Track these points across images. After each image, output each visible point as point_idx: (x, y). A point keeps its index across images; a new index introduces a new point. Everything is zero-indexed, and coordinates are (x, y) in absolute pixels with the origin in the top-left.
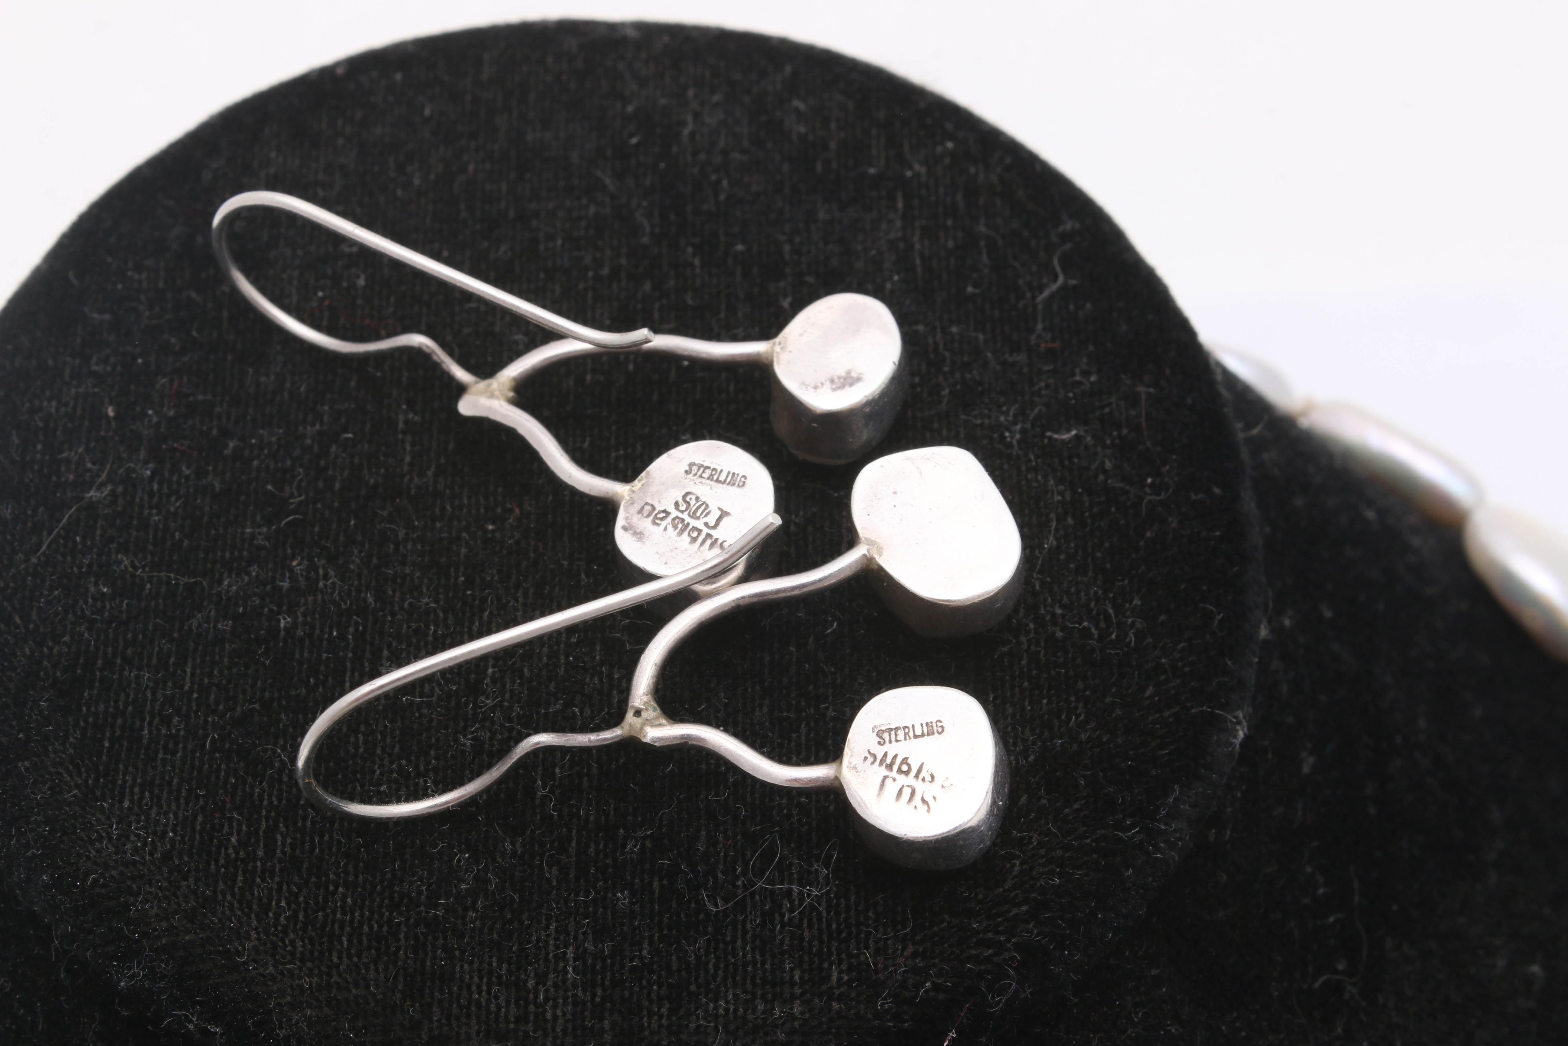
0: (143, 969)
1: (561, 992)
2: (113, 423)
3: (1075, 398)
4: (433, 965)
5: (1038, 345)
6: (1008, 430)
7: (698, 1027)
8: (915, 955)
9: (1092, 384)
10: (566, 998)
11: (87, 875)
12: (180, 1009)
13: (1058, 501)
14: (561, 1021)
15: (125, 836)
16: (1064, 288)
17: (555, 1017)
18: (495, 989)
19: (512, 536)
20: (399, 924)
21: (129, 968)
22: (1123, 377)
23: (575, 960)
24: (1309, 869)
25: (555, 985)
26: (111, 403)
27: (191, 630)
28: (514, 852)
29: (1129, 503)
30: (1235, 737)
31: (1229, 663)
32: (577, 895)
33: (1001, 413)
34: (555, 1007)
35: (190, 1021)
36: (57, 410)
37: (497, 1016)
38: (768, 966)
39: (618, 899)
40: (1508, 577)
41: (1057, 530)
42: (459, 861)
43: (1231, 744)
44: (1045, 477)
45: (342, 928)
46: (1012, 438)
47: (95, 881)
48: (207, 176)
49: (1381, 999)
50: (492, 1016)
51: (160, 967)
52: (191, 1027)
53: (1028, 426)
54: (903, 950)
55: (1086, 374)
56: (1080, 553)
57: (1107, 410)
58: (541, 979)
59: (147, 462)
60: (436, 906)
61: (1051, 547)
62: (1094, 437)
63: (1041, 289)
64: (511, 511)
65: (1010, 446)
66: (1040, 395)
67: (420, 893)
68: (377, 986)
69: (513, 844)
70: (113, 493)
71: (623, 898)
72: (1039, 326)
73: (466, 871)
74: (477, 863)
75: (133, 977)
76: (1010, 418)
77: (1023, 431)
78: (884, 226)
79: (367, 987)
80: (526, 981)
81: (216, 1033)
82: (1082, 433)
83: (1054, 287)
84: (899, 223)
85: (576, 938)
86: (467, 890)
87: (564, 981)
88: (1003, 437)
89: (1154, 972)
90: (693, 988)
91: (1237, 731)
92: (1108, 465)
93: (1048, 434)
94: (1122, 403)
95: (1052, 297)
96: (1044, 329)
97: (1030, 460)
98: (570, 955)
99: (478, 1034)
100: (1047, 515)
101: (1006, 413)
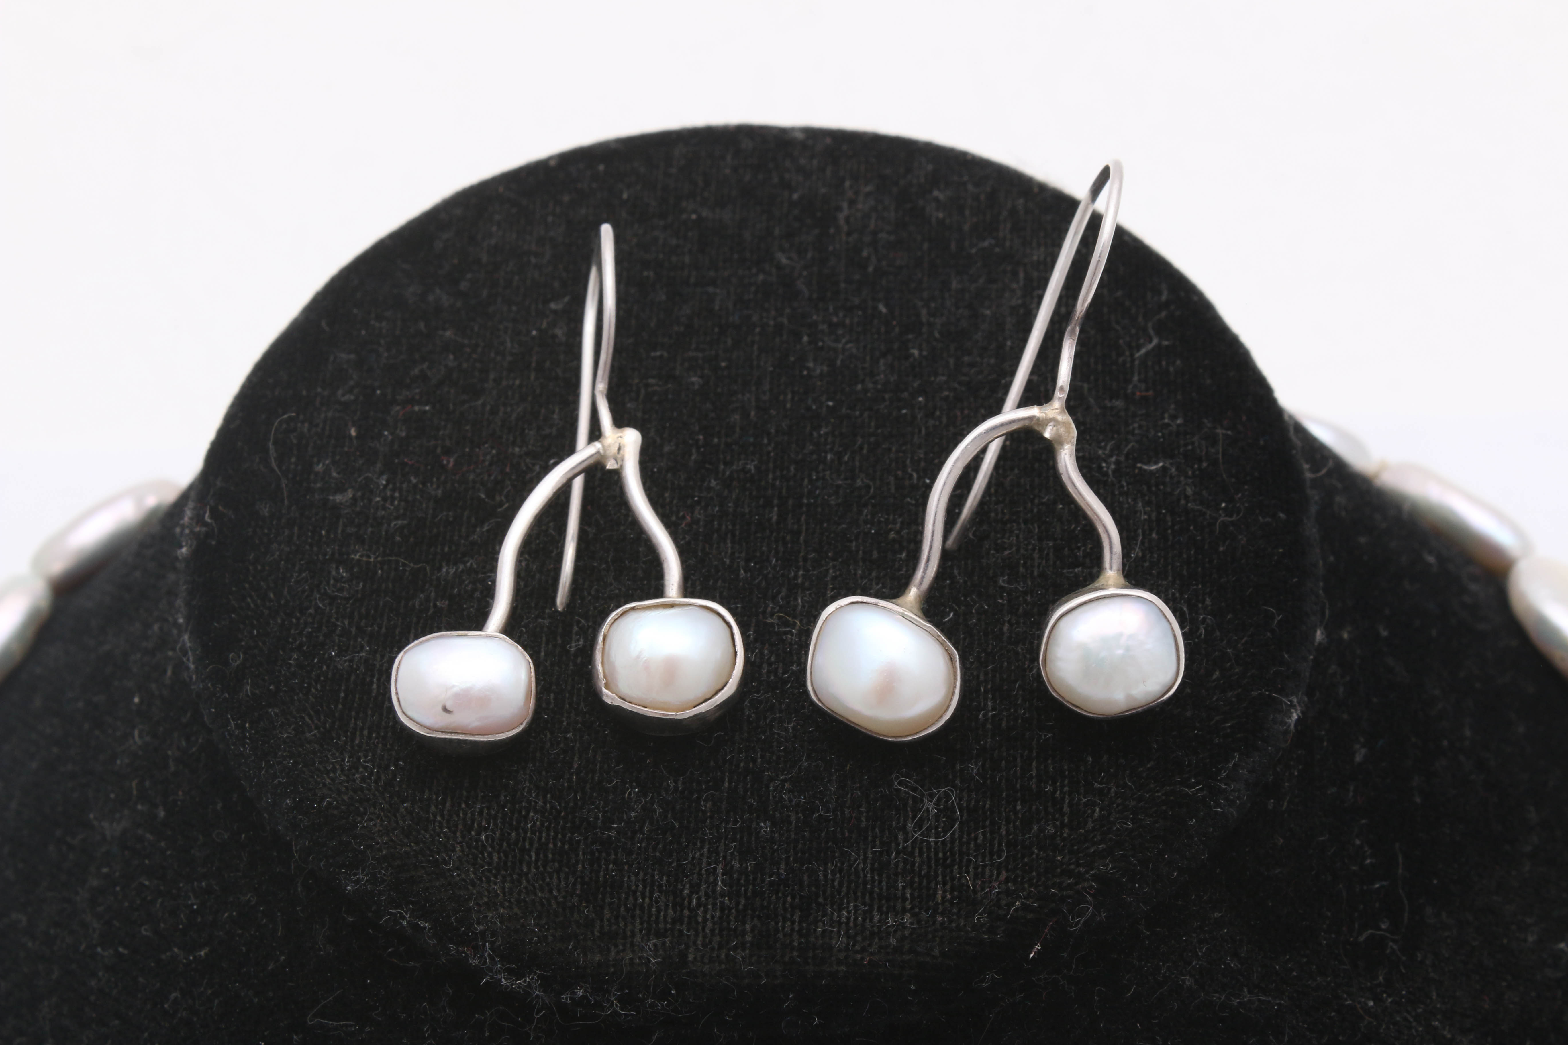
0: (366, 875)
1: (710, 900)
2: (355, 441)
3: (1163, 436)
4: (604, 877)
5: (1133, 394)
6: (1105, 461)
7: (824, 931)
8: (1007, 880)
9: (1178, 425)
10: (714, 905)
11: (323, 798)
12: (396, 908)
13: (1145, 520)
14: (709, 924)
15: (355, 767)
16: (1159, 347)
17: (705, 920)
18: (656, 895)
19: (684, 538)
20: (579, 842)
21: (355, 875)
22: (1205, 421)
23: (723, 874)
24: (1358, 842)
25: (706, 894)
26: (354, 425)
27: (414, 606)
28: (676, 788)
29: (1205, 523)
30: (1290, 717)
31: (1286, 656)
32: (728, 823)
33: (1100, 448)
34: (706, 912)
35: (404, 918)
36: (309, 430)
37: (657, 918)
38: (884, 884)
39: (761, 828)
40: (1541, 620)
41: (1143, 543)
42: (630, 794)
43: (1286, 723)
44: (1135, 500)
45: (531, 844)
46: (1108, 468)
47: (329, 803)
48: (438, 245)
49: (1419, 956)
50: (653, 918)
51: (380, 873)
52: (405, 923)
53: (1122, 459)
54: (998, 875)
55: (1174, 417)
56: (1162, 561)
57: (1190, 447)
58: (695, 888)
59: (382, 473)
60: (610, 829)
61: (1137, 556)
62: (1177, 469)
63: (1138, 348)
64: (684, 517)
65: (1106, 474)
66: (1133, 435)
67: (597, 818)
68: (559, 891)
69: (676, 782)
70: (353, 497)
71: (765, 827)
72: (1136, 378)
73: (636, 802)
74: (645, 796)
75: (357, 882)
76: (1107, 452)
77: (1118, 463)
78: (1007, 295)
79: (551, 891)
80: (682, 890)
81: (425, 928)
82: (1167, 465)
83: (1150, 347)
84: (1019, 293)
85: (724, 857)
86: (636, 817)
87: (714, 891)
88: (1100, 467)
89: (1217, 915)
90: (821, 900)
91: (1292, 713)
92: (1189, 491)
93: (1139, 465)
94: (1203, 443)
95: (1147, 354)
96: (1140, 381)
97: (1122, 486)
98: (720, 870)
99: (641, 931)
100: (1136, 531)
101: (1104, 448)
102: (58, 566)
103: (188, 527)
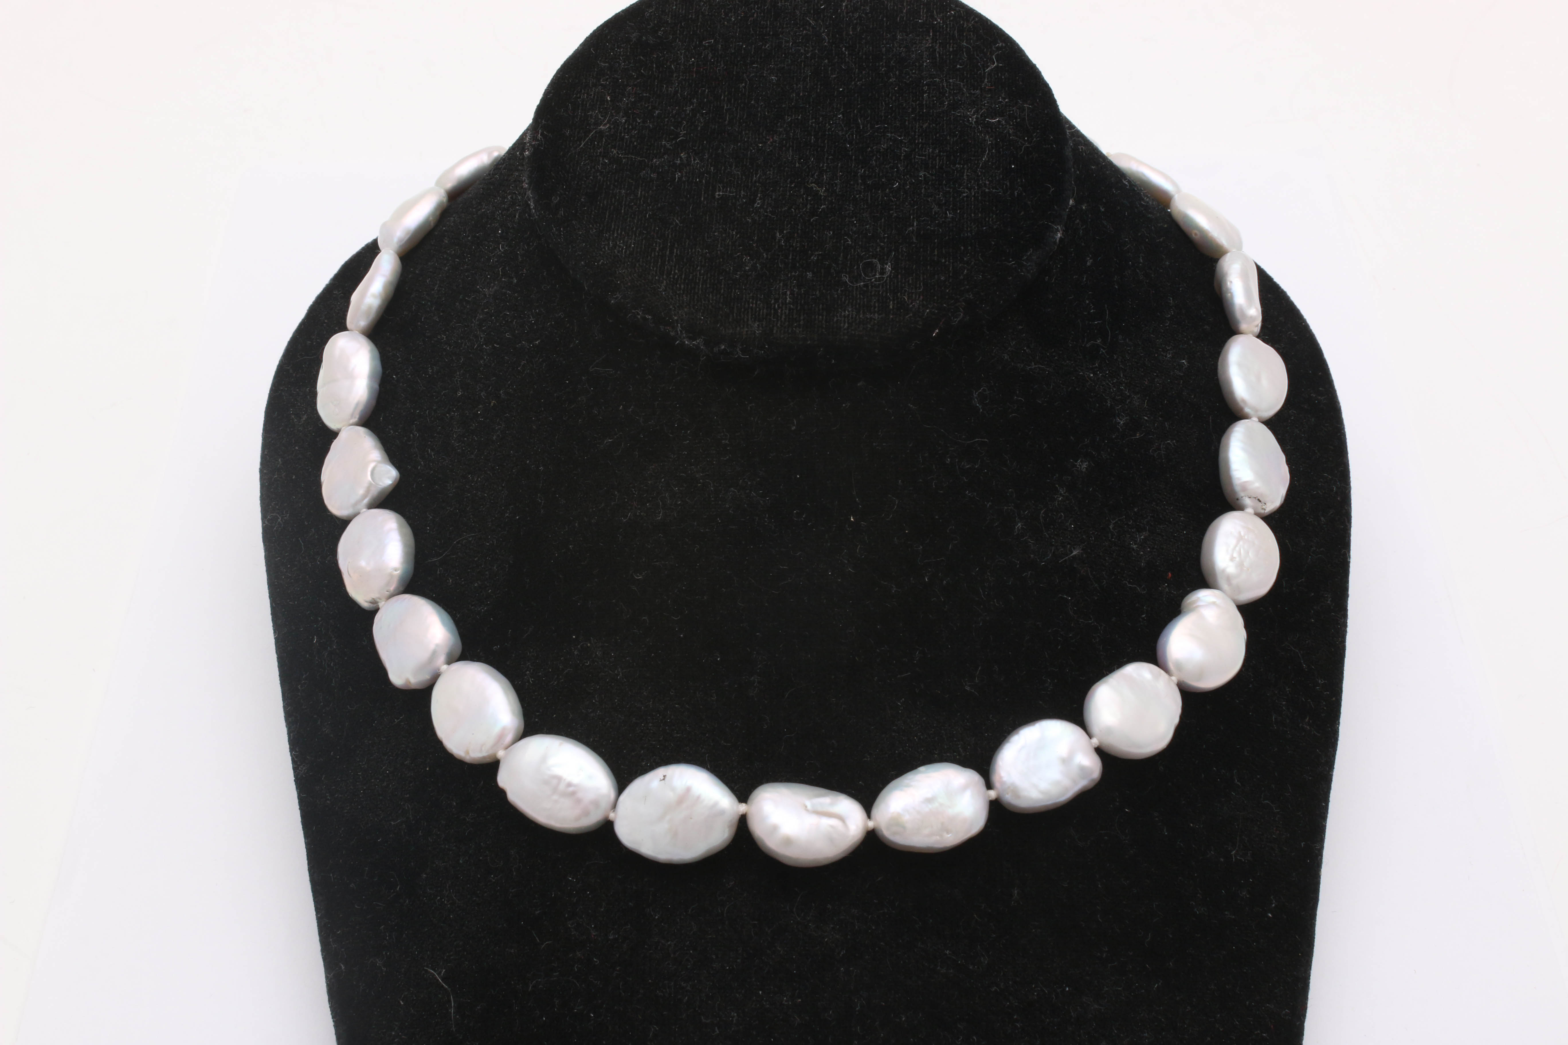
0: (621, 295)
1: (784, 306)
2: (610, 102)
3: (999, 107)
4: (734, 294)
5: (985, 88)
6: (971, 118)
7: (837, 320)
8: (923, 300)
9: (1006, 102)
10: (786, 307)
11: (600, 261)
12: (635, 310)
13: (990, 144)
14: (783, 317)
15: (615, 246)
16: (997, 67)
17: (782, 314)
18: (759, 302)
19: (769, 148)
20: (722, 279)
21: (615, 295)
22: (1019, 101)
23: (790, 294)
24: (1087, 302)
25: (782, 303)
26: (609, 96)
27: (641, 177)
28: (767, 258)
29: (1018, 146)
30: (1057, 236)
31: (1056, 207)
32: (792, 272)
33: (969, 112)
34: (782, 311)
35: (639, 314)
36: (587, 97)
37: (759, 313)
38: (865, 300)
39: (808, 275)
40: (1186, 216)
41: (988, 154)
42: (745, 260)
43: (1055, 238)
44: (985, 135)
45: (699, 280)
46: (972, 121)
47: (603, 263)
48: (647, 14)
49: (1115, 357)
50: (757, 314)
51: (628, 293)
52: (639, 317)
53: (979, 116)
54: (919, 297)
55: (1004, 99)
56: (998, 162)
57: (1012, 112)
58: (777, 300)
59: (623, 117)
60: (736, 274)
61: (985, 159)
62: (1005, 122)
63: (988, 67)
64: (769, 139)
65: (971, 123)
66: (984, 105)
67: (730, 269)
68: (713, 300)
69: (767, 255)
70: (609, 128)
71: (810, 275)
72: (986, 80)
73: (748, 263)
74: (753, 260)
75: (616, 298)
76: (972, 113)
77: (977, 118)
78: (924, 42)
79: (709, 301)
80: (771, 301)
81: (649, 319)
82: (1001, 120)
83: (993, 66)
84: (930, 41)
85: (790, 287)
86: (748, 269)
87: (786, 301)
88: (969, 120)
89: (1020, 327)
90: (836, 306)
91: (1058, 234)
92: (1011, 131)
93: (987, 119)
94: (1018, 110)
95: (992, 70)
96: (988, 82)
97: (979, 129)
98: (788, 293)
99: (751, 319)
100: (985, 148)
101: (971, 112)
102: (450, 184)
103: (528, 143)
